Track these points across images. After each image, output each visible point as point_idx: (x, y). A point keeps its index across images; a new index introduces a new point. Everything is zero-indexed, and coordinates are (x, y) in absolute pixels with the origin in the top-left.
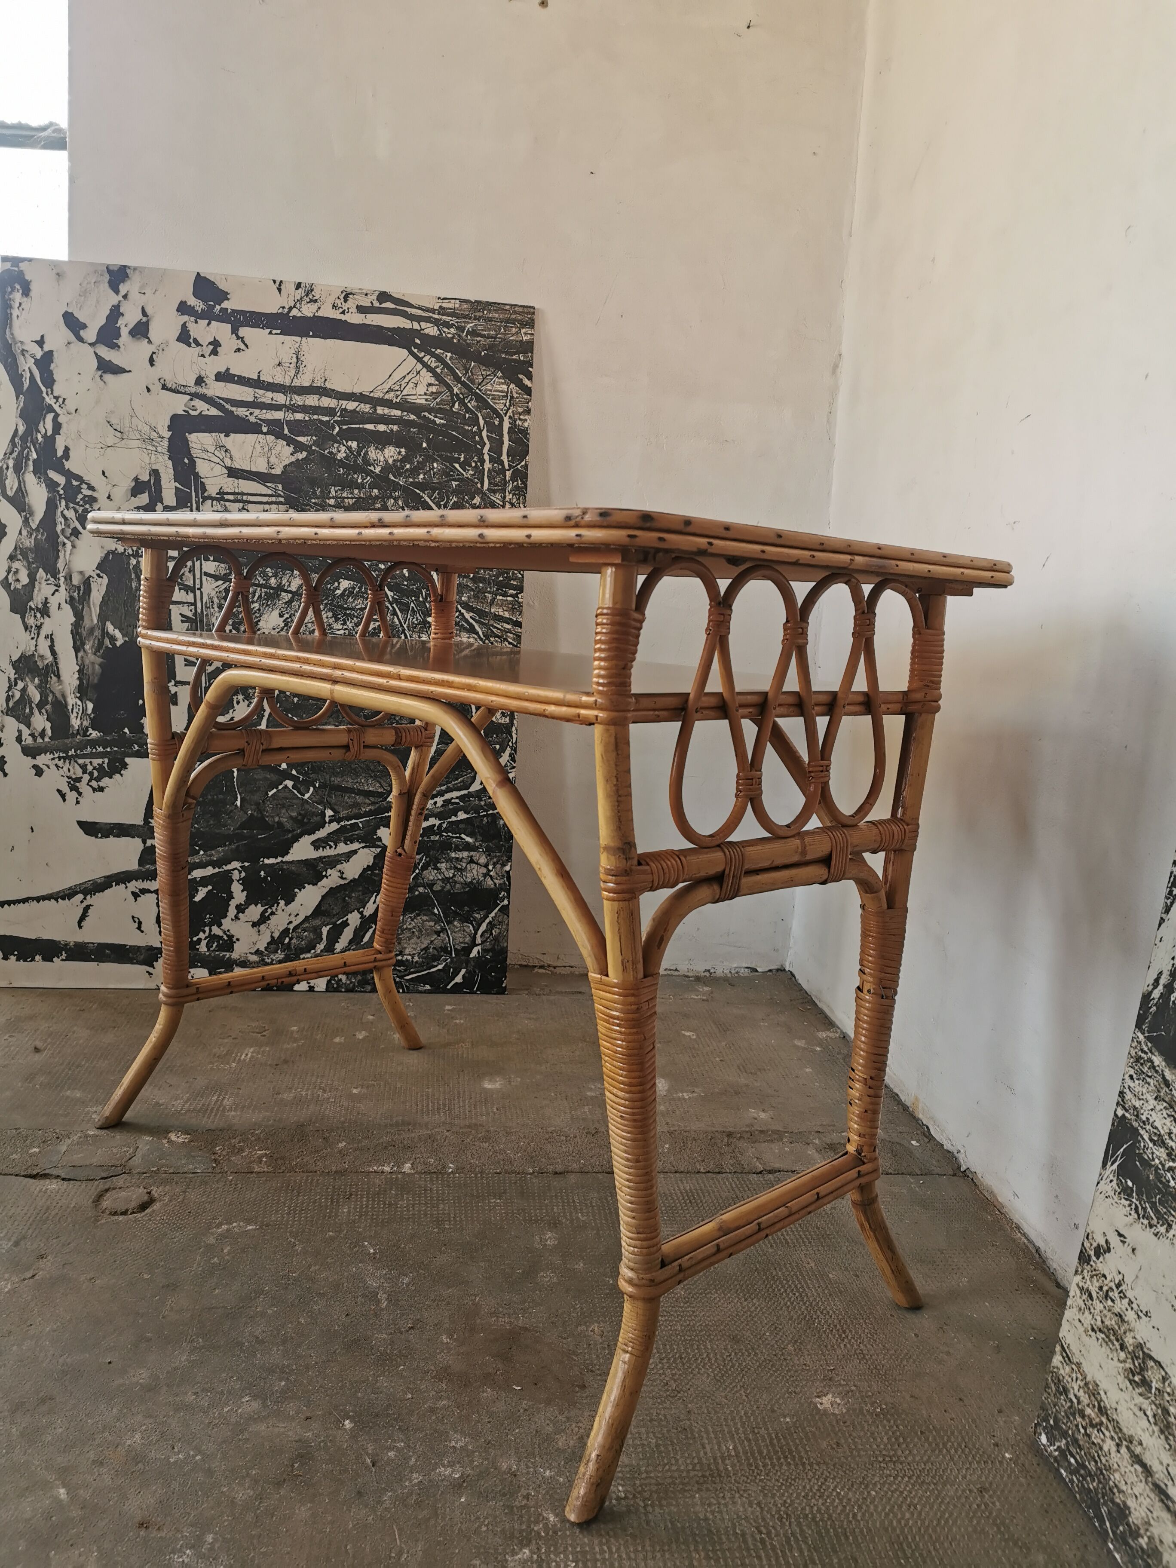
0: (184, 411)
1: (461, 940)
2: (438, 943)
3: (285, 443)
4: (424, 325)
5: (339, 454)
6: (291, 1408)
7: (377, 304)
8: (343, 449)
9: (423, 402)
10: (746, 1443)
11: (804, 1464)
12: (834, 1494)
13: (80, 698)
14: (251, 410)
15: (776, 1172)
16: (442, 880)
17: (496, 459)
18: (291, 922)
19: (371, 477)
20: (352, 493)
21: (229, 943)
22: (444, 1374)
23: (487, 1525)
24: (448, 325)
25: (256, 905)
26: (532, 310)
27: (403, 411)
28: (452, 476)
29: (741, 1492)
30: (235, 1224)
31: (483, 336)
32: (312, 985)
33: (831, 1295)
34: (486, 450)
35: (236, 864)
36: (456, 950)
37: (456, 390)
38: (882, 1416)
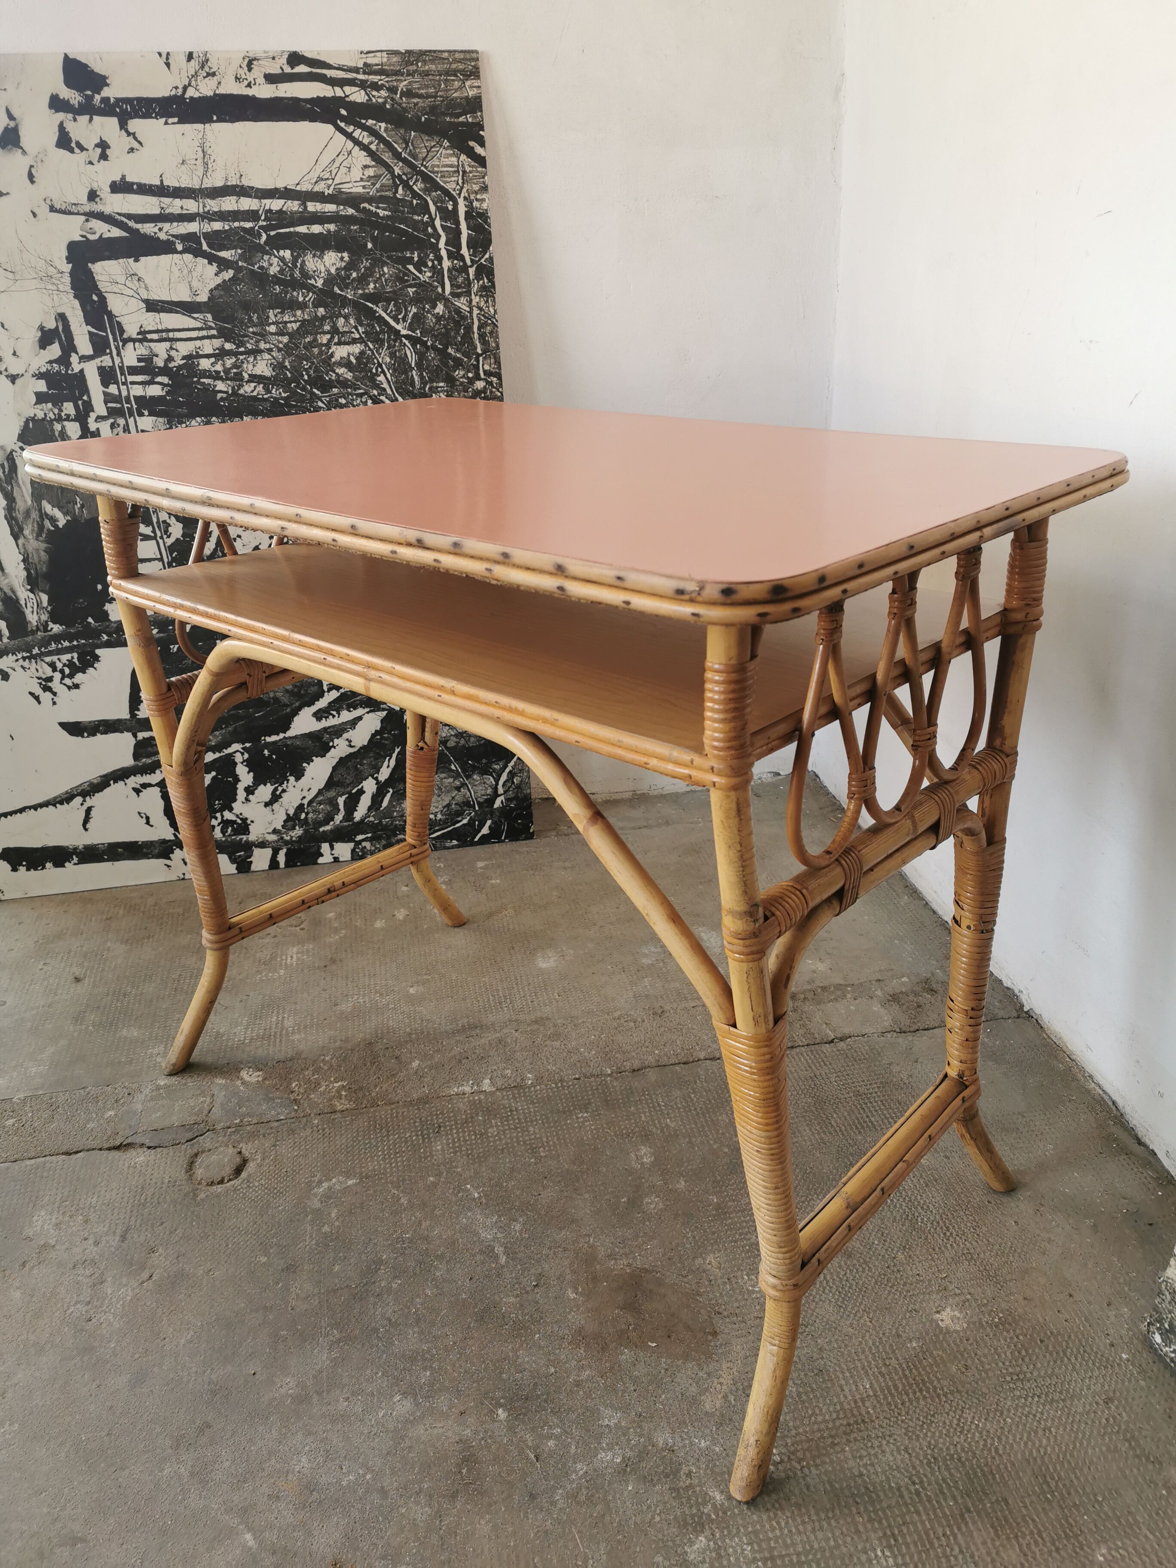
0: (82, 236)
1: (483, 792)
2: (459, 799)
3: (206, 261)
4: (348, 89)
5: (272, 268)
6: (442, 1402)
7: (288, 69)
8: (275, 261)
9: (360, 190)
10: (881, 1379)
11: (938, 1396)
12: (973, 1427)
13: (31, 591)
14: (160, 225)
15: (847, 1038)
16: (456, 736)
17: (455, 255)
18: (304, 797)
19: (314, 293)
20: (295, 316)
21: (243, 826)
22: (580, 1337)
23: (659, 1515)
24: (376, 87)
25: (265, 785)
26: (474, 55)
27: (338, 204)
28: (407, 281)
29: (887, 1438)
30: (334, 1180)
31: (420, 96)
32: (336, 855)
33: (927, 1185)
34: (442, 244)
35: (236, 747)
36: (479, 803)
37: (397, 171)
38: (1001, 1327)
